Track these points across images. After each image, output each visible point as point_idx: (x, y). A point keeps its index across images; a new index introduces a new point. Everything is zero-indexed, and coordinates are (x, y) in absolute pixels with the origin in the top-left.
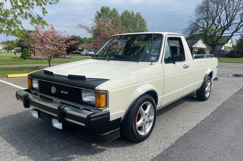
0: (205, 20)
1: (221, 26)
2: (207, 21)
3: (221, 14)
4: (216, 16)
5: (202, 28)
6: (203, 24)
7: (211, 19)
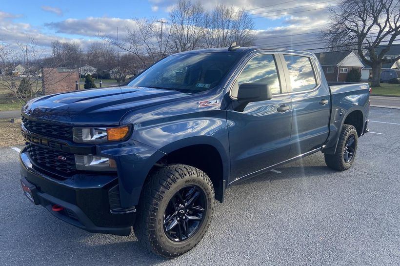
0: (360, 17)
1: (391, 27)
2: (362, 18)
3: (390, 6)
4: (381, 9)
5: (355, 31)
6: (356, 23)
7: (372, 15)
